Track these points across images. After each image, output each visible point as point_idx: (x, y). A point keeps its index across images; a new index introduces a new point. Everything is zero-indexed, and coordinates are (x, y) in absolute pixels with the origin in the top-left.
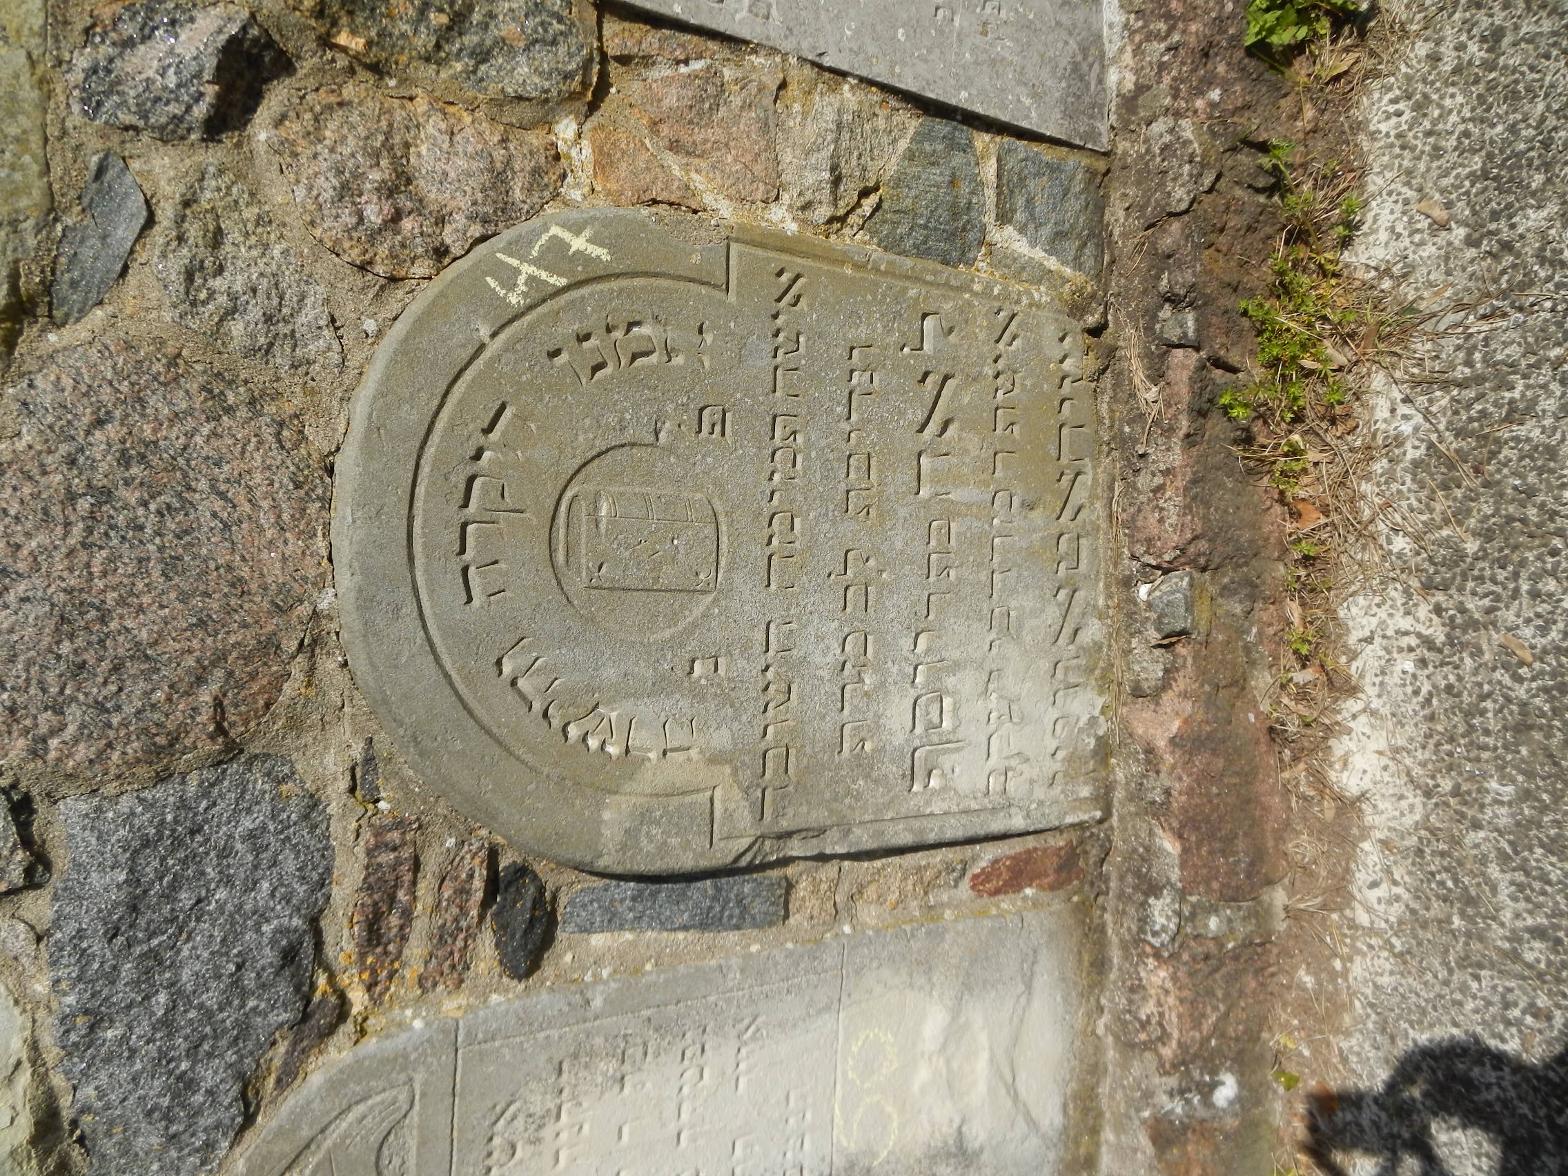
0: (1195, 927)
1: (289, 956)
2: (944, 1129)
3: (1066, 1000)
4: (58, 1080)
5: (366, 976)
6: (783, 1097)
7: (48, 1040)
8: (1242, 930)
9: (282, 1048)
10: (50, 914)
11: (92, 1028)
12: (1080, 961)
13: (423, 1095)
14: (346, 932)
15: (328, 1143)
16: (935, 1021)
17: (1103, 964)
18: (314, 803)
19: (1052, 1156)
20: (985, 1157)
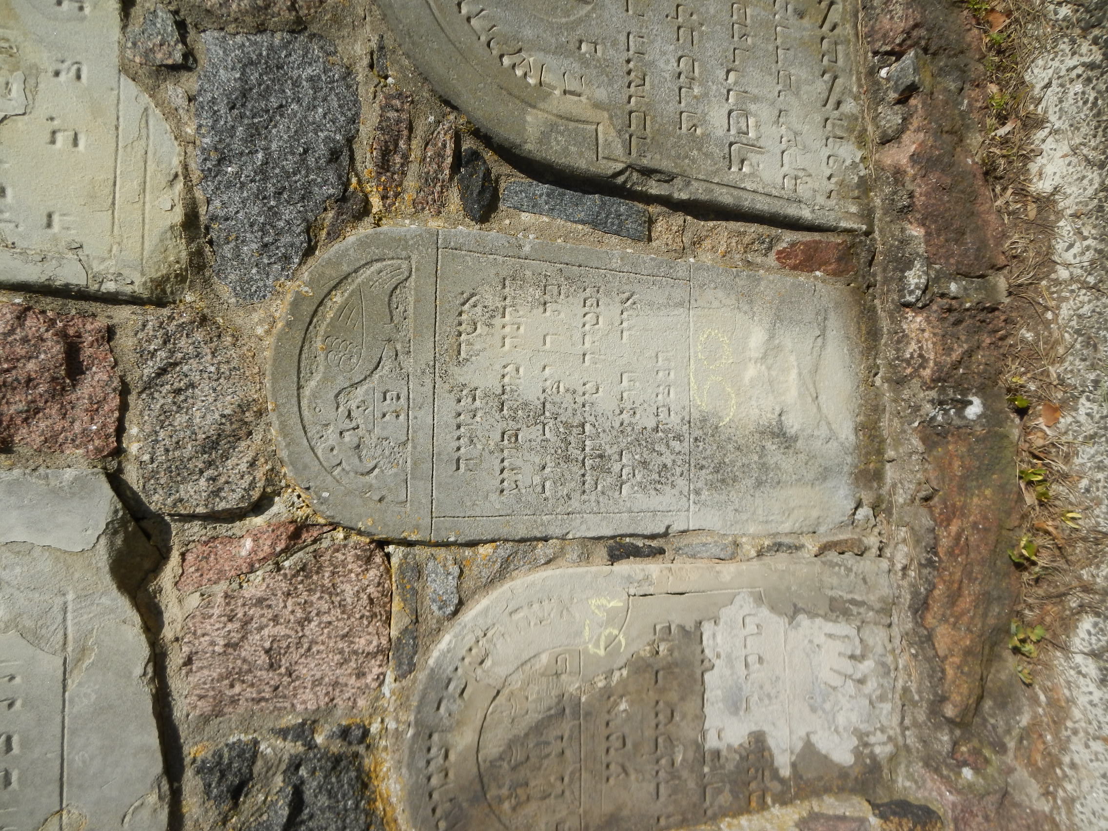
0: (940, 287)
1: (334, 156)
2: (769, 415)
3: (851, 351)
4: (199, 194)
5: (381, 189)
6: (654, 355)
7: (193, 166)
8: (976, 297)
9: (331, 214)
10: (196, 87)
11: (220, 161)
12: (859, 328)
13: (417, 269)
14: (368, 155)
15: (359, 280)
16: (757, 337)
17: (876, 334)
18: (349, 72)
19: (849, 459)
20: (800, 444)
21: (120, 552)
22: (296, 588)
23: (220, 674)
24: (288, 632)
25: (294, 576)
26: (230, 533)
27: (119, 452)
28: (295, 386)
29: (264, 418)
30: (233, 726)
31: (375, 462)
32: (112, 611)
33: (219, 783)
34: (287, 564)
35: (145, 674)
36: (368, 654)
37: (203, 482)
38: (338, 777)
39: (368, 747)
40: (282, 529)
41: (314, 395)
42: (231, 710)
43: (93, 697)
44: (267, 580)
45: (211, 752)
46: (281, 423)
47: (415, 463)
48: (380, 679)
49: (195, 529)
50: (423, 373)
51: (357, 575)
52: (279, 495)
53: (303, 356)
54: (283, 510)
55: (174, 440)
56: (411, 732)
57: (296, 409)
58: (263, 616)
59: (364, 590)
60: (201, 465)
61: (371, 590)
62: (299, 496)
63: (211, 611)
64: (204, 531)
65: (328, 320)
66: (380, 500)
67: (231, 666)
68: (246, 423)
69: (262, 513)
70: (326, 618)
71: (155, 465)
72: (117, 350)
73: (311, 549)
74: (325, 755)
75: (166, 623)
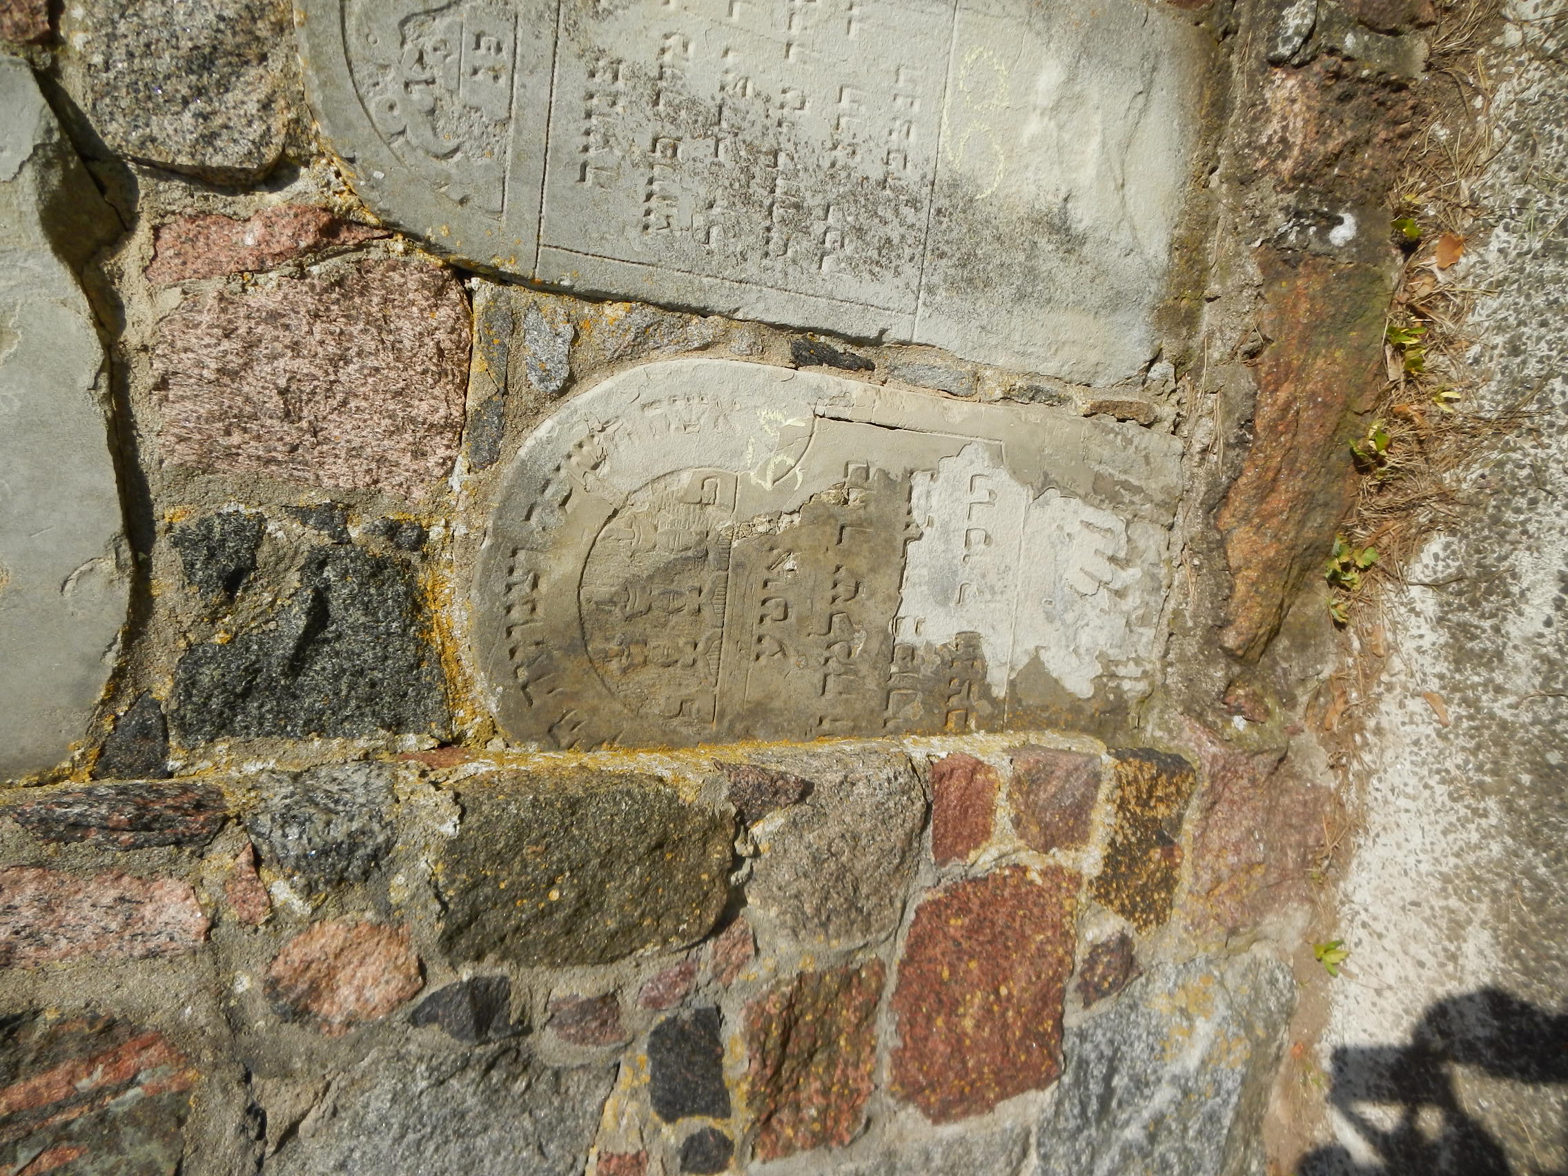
0: (1330, 38)
2: (1049, 197)
3: (1183, 127)
6: (893, 69)
8: (1379, 62)
12: (1201, 95)
16: (1050, 76)
17: (1223, 109)
19: (1154, 287)
20: (1087, 250)
21: (54, 196)
22: (328, 309)
23: (210, 412)
24: (313, 370)
25: (325, 290)
26: (229, 211)
27: (52, 40)
29: (286, 37)
30: (229, 491)
31: (456, 141)
32: (44, 283)
33: (207, 563)
34: (315, 270)
35: (95, 387)
36: (432, 425)
37: (187, 117)
38: (378, 588)
39: (424, 557)
40: (309, 216)
41: (368, 15)
42: (225, 466)
43: (17, 404)
44: (285, 288)
45: (196, 520)
46: (313, 47)
47: (517, 156)
48: (448, 465)
49: (175, 193)
50: (541, 17)
51: (422, 311)
52: (307, 164)
54: (312, 189)
55: (143, 39)
56: (487, 542)
57: (337, 30)
58: (277, 339)
59: (431, 334)
60: (185, 91)
61: (440, 335)
62: (338, 174)
63: (198, 318)
64: (189, 200)
66: (463, 201)
67: (227, 403)
68: (257, 39)
69: (280, 189)
70: (371, 362)
71: (111, 75)
73: (354, 257)
74: (362, 555)
75: (129, 322)
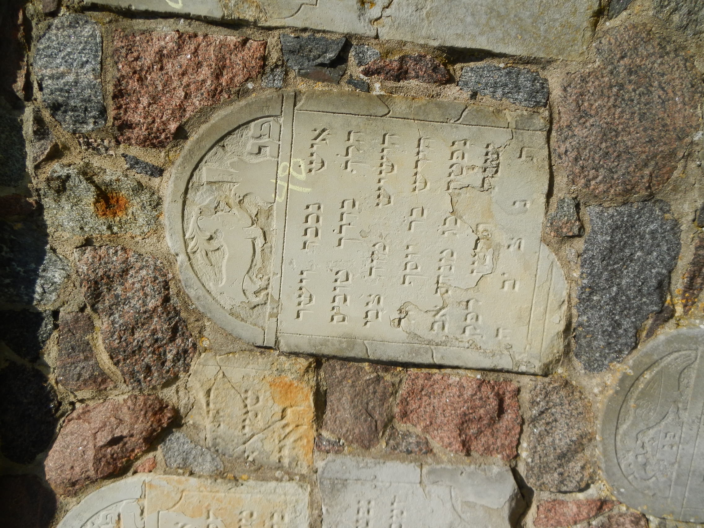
1: (660, 285)
4: (574, 311)
5: (684, 301)
7: (574, 295)
9: (650, 321)
10: (583, 247)
11: (591, 294)
13: (701, 357)
14: (681, 280)
15: (662, 365)
21: (513, 509)
26: (563, 499)
27: (517, 456)
28: (615, 428)
29: (593, 443)
31: (654, 473)
34: (594, 523)
40: (594, 504)
41: (625, 434)
46: (604, 449)
47: (677, 475)
50: (693, 422)
53: (622, 410)
54: (595, 492)
55: (544, 452)
57: (613, 441)
60: (556, 466)
65: (640, 389)
68: (582, 444)
69: (583, 492)
71: (533, 464)
72: (521, 401)
73: (607, 514)
